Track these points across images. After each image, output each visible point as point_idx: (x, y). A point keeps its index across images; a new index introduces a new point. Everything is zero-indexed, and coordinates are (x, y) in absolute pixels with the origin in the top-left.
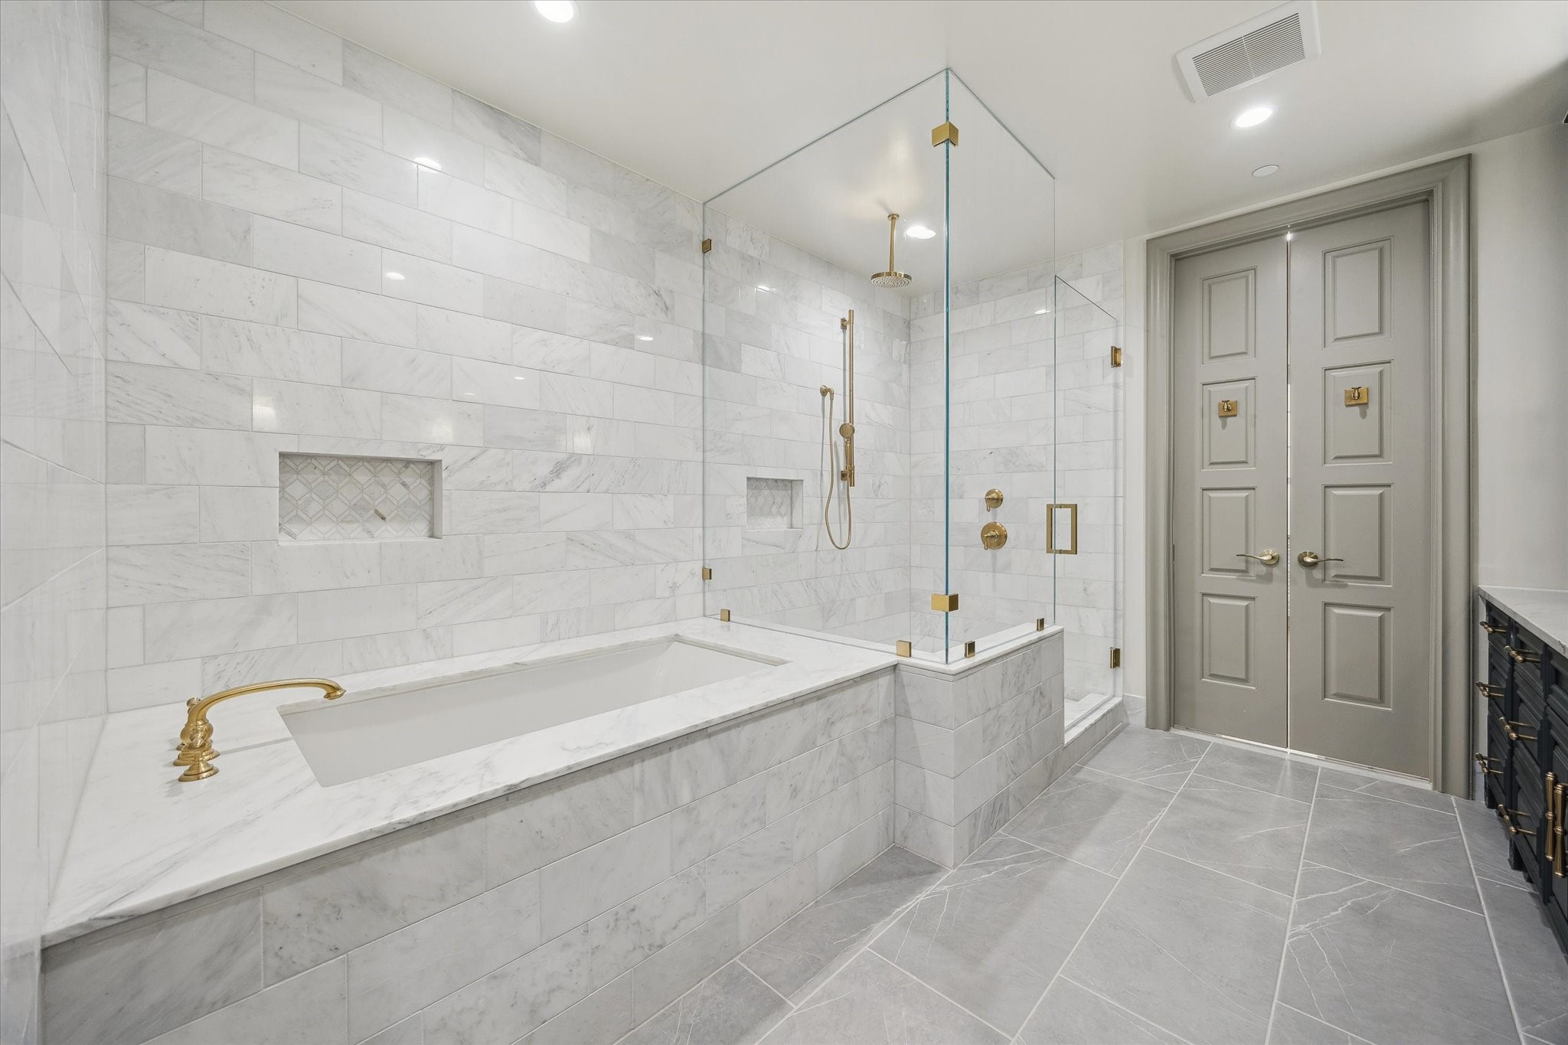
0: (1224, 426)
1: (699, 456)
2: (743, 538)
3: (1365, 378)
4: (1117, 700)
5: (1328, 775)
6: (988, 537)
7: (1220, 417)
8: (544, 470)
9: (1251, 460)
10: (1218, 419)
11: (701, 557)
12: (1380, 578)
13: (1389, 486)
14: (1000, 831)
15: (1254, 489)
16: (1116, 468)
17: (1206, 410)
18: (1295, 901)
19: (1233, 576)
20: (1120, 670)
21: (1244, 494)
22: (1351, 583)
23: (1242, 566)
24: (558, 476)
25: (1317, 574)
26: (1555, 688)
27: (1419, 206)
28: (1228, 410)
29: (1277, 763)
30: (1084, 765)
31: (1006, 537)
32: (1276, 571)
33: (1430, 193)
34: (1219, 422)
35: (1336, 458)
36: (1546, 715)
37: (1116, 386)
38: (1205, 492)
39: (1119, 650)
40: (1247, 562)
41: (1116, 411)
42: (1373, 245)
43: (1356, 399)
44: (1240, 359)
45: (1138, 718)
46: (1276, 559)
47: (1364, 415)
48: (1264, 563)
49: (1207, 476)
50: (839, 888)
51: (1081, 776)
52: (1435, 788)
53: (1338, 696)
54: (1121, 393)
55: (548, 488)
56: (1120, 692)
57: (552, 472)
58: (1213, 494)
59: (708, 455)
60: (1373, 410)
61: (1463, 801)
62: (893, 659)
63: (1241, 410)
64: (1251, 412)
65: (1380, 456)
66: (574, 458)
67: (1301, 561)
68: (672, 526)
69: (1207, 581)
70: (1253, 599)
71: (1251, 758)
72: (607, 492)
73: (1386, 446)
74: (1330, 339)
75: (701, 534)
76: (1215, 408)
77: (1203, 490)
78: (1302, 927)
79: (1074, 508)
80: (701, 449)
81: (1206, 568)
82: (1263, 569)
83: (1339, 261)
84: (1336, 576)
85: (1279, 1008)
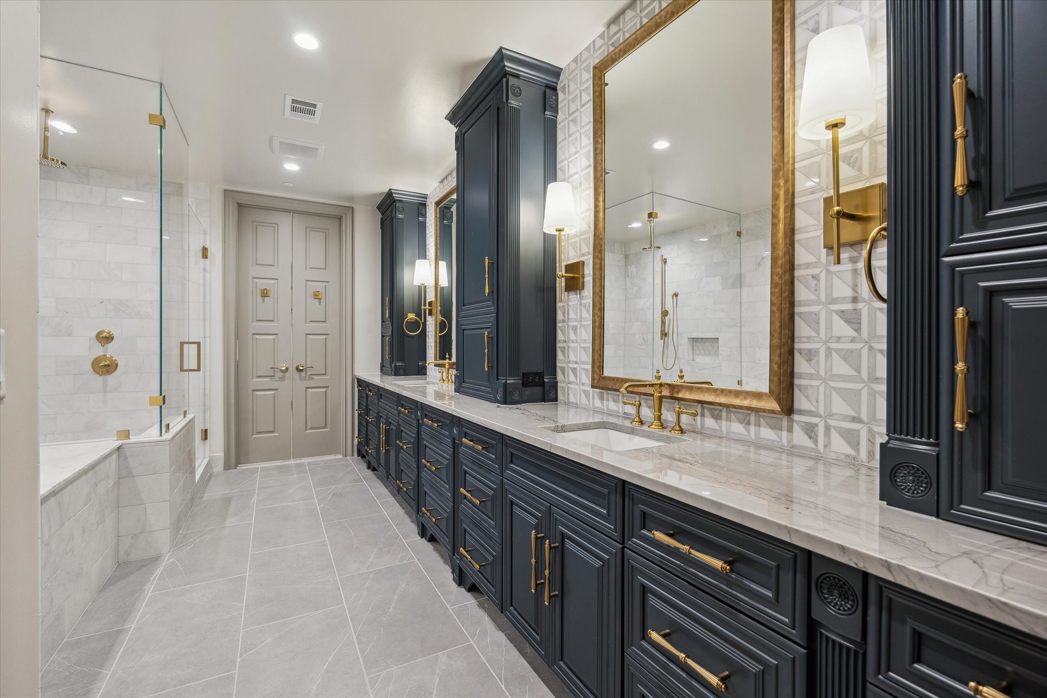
0: (263, 301)
3: (320, 287)
4: (207, 460)
5: (309, 464)
6: (102, 366)
7: (262, 296)
9: (276, 320)
10: (261, 297)
12: (325, 374)
13: (328, 334)
14: (180, 532)
15: (277, 334)
16: (205, 320)
17: (254, 291)
18: (316, 500)
19: (267, 379)
20: (207, 441)
21: (273, 337)
22: (316, 377)
23: (272, 374)
25: (303, 374)
26: (381, 400)
27: (338, 219)
28: (265, 294)
29: (289, 466)
30: (204, 494)
31: (117, 366)
32: (287, 374)
33: (342, 217)
34: (261, 298)
35: (310, 321)
36: (378, 409)
37: (205, 270)
38: (254, 335)
39: (207, 429)
40: (274, 371)
41: (205, 285)
42: (323, 230)
43: (316, 296)
44: (269, 268)
45: (219, 467)
46: (287, 369)
47: (320, 303)
48: (282, 371)
49: (255, 327)
50: (101, 590)
51: (205, 499)
52: (343, 456)
53: (311, 429)
54: (208, 275)
56: (207, 455)
58: (258, 337)
60: (323, 301)
61: (351, 457)
62: (119, 443)
63: (271, 294)
64: (276, 295)
65: (325, 322)
67: (297, 369)
69: (256, 382)
70: (277, 389)
71: (279, 468)
73: (327, 318)
74: (308, 268)
76: (259, 291)
77: (253, 334)
78: (322, 505)
79: (199, 344)
81: (255, 376)
82: (281, 374)
83: (311, 232)
84: (310, 375)
85: (324, 525)
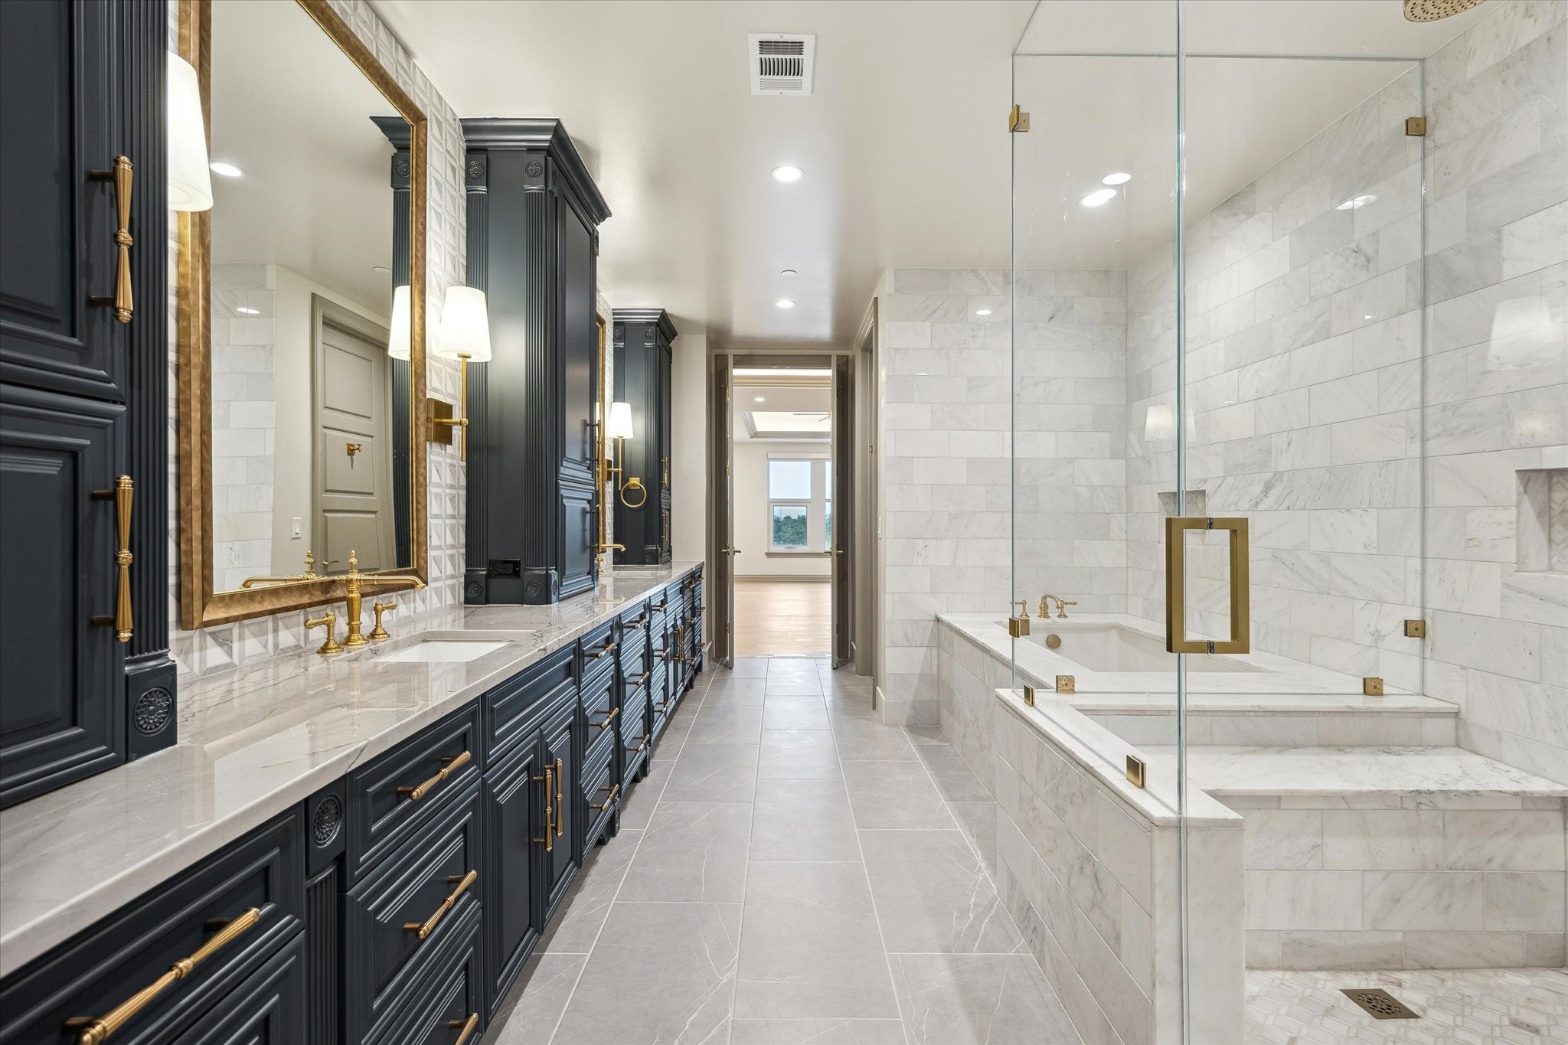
1: (1415, 449)
2: (1505, 585)
8: (1257, 490)
11: (1418, 603)
24: (1266, 496)
55: (1260, 507)
57: (1262, 492)
59: (1431, 445)
66: (1278, 475)
68: (1374, 552)
72: (1303, 509)
75: (1419, 568)
80: (1418, 438)
